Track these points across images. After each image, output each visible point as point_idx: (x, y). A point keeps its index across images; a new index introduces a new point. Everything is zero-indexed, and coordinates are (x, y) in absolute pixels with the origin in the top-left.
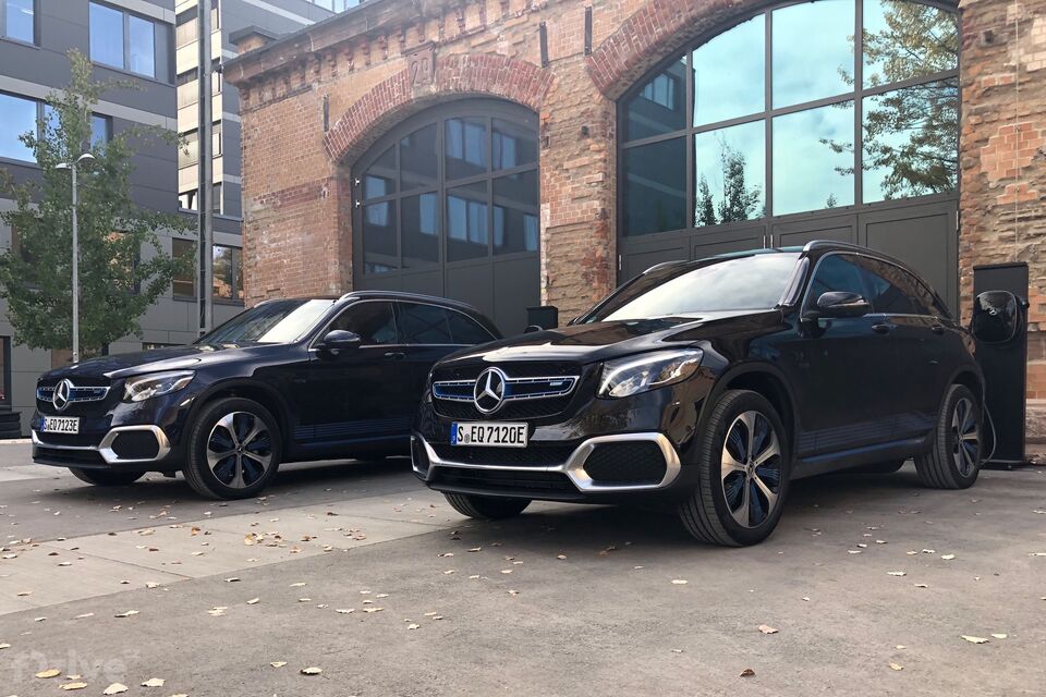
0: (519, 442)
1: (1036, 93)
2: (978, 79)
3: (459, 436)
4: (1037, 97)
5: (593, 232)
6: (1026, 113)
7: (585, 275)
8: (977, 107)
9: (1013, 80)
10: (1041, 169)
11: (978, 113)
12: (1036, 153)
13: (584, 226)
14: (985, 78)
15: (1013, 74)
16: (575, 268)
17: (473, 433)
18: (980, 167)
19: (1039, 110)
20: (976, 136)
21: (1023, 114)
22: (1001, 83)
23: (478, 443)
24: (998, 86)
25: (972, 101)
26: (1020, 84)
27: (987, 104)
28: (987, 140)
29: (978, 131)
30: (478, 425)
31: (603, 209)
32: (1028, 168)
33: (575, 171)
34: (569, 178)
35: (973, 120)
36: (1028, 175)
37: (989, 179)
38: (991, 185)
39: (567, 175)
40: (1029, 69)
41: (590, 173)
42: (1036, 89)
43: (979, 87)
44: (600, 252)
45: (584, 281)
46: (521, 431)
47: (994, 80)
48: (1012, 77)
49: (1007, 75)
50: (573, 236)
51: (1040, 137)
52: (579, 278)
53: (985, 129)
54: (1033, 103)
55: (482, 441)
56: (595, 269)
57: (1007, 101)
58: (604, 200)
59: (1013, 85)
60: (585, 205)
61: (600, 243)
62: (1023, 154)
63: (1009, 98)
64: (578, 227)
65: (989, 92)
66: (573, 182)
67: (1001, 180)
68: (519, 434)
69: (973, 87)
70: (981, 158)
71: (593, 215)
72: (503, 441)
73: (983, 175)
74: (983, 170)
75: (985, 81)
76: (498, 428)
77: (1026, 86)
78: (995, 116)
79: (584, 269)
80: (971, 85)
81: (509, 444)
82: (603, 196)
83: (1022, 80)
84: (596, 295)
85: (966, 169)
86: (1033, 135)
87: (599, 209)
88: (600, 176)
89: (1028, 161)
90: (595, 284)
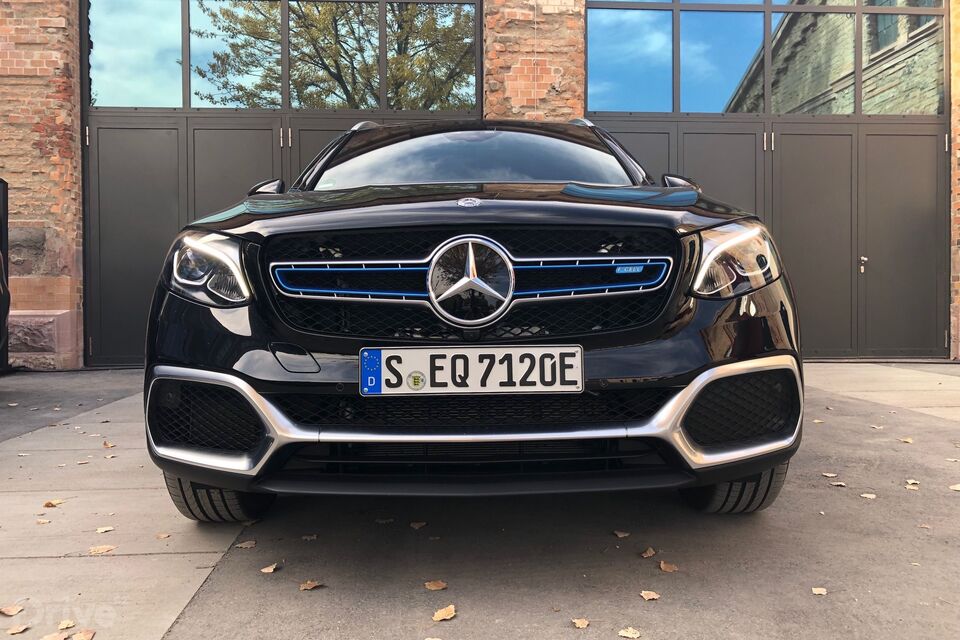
0: (564, 382)
1: (549, 35)
2: (502, 10)
3: (386, 374)
4: (549, 38)
5: (51, 91)
6: (542, 50)
7: (38, 145)
8: (501, 35)
9: (531, 18)
10: (553, 102)
11: (503, 41)
12: (549, 88)
13: (34, 81)
14: (507, 10)
15: (531, 13)
16: (21, 133)
17: (434, 369)
18: (504, 92)
19: (552, 50)
20: (501, 62)
21: (539, 50)
22: (521, 18)
23: (452, 389)
24: (519, 21)
25: (497, 29)
26: (538, 23)
27: (511, 34)
28: (509, 68)
29: (502, 58)
30: (450, 352)
31: (66, 65)
32: (543, 100)
33: (20, 8)
34: (11, 15)
35: (498, 47)
36: (542, 106)
37: (512, 103)
38: (514, 110)
39: (8, 11)
40: (544, 11)
41: (45, 15)
42: (549, 31)
43: (503, 17)
44: (62, 117)
45: (37, 152)
46: (568, 361)
47: (516, 15)
48: (531, 15)
49: (526, 11)
50: (17, 90)
51: (552, 74)
52: (27, 147)
53: (508, 57)
54: (546, 43)
55: (464, 384)
56: (54, 138)
57: (525, 36)
58: (67, 52)
59: (530, 22)
60: (37, 54)
61: (61, 107)
62: (539, 86)
63: (527, 34)
64: (28, 81)
65: (511, 24)
66: (18, 22)
67: (522, 107)
68: (564, 367)
69: (498, 16)
70: (506, 83)
71: (51, 69)
72: (524, 382)
73: (507, 99)
74: (507, 94)
75: (509, 13)
76: (508, 358)
77: (541, 26)
78: (516, 48)
79: (36, 137)
80: (496, 13)
81: (540, 388)
82: (66, 48)
83: (539, 20)
84: (57, 173)
85: (492, 91)
86: (548, 71)
87: (61, 64)
88: (62, 23)
89: (544, 93)
90: (55, 158)
